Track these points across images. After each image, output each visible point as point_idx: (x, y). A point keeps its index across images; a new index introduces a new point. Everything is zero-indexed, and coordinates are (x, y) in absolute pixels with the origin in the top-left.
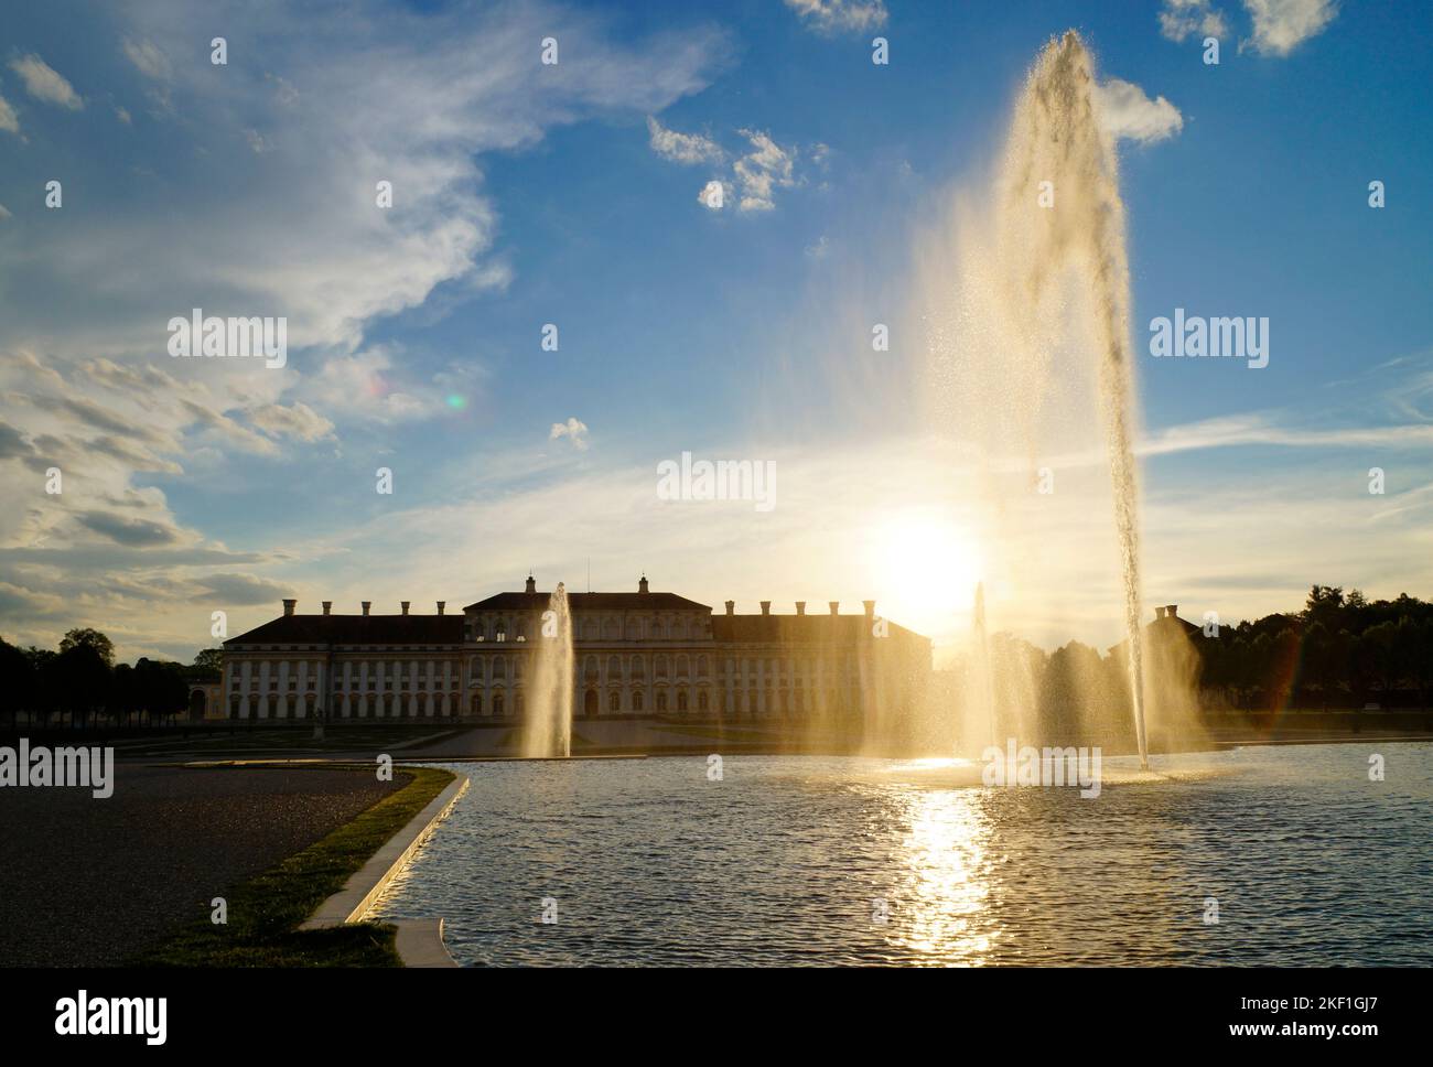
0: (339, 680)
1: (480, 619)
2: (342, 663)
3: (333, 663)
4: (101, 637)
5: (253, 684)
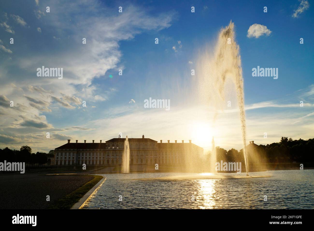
1: (109, 144)
3: (78, 153)
4: (29, 148)
5: (61, 157)
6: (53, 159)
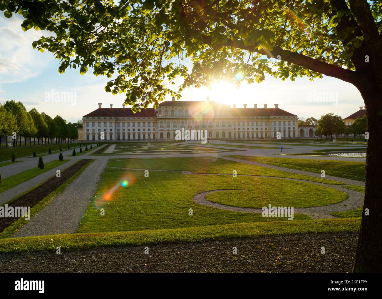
0: (118, 128)
1: (160, 109)
2: (119, 123)
3: (117, 122)
5: (93, 129)
6: (81, 132)
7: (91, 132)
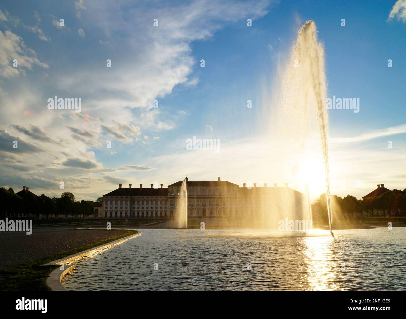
0: (134, 206)
1: (172, 189)
2: (135, 201)
3: (132, 201)
4: (71, 194)
5: (111, 207)
6: (101, 210)
7: (109, 209)
